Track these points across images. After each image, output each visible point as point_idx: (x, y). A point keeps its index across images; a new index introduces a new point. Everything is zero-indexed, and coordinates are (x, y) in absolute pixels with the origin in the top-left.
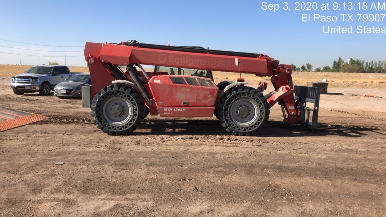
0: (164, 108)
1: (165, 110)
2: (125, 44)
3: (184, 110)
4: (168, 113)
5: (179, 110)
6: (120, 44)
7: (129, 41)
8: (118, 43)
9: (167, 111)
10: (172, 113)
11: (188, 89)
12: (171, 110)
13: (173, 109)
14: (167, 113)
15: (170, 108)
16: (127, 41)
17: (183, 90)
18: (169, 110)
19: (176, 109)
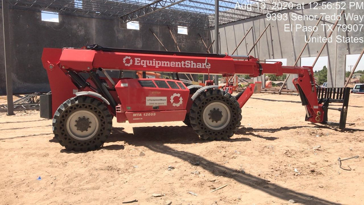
0: (133, 114)
1: (135, 115)
4: (138, 119)
10: (141, 119)
11: (158, 93)
12: (141, 115)
13: (143, 115)
14: (136, 119)
18: (139, 115)
19: (145, 115)
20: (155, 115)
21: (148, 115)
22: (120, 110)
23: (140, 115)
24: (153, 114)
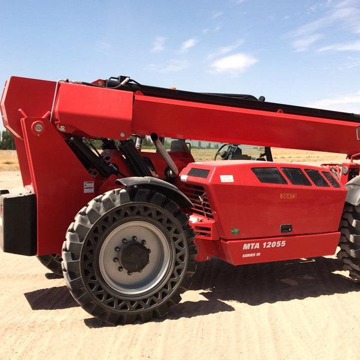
0: (243, 244)
1: (246, 247)
2: (109, 84)
3: (284, 243)
4: (251, 255)
5: (274, 244)
6: (95, 84)
7: (111, 79)
8: (90, 82)
9: (250, 251)
10: (259, 254)
11: (291, 195)
13: (261, 246)
14: (248, 255)
15: (256, 242)
16: (108, 79)
17: (281, 197)
18: (254, 246)
19: (267, 245)
20: (284, 244)
21: (271, 245)
22: (209, 235)
23: (257, 246)
24: (281, 243)
